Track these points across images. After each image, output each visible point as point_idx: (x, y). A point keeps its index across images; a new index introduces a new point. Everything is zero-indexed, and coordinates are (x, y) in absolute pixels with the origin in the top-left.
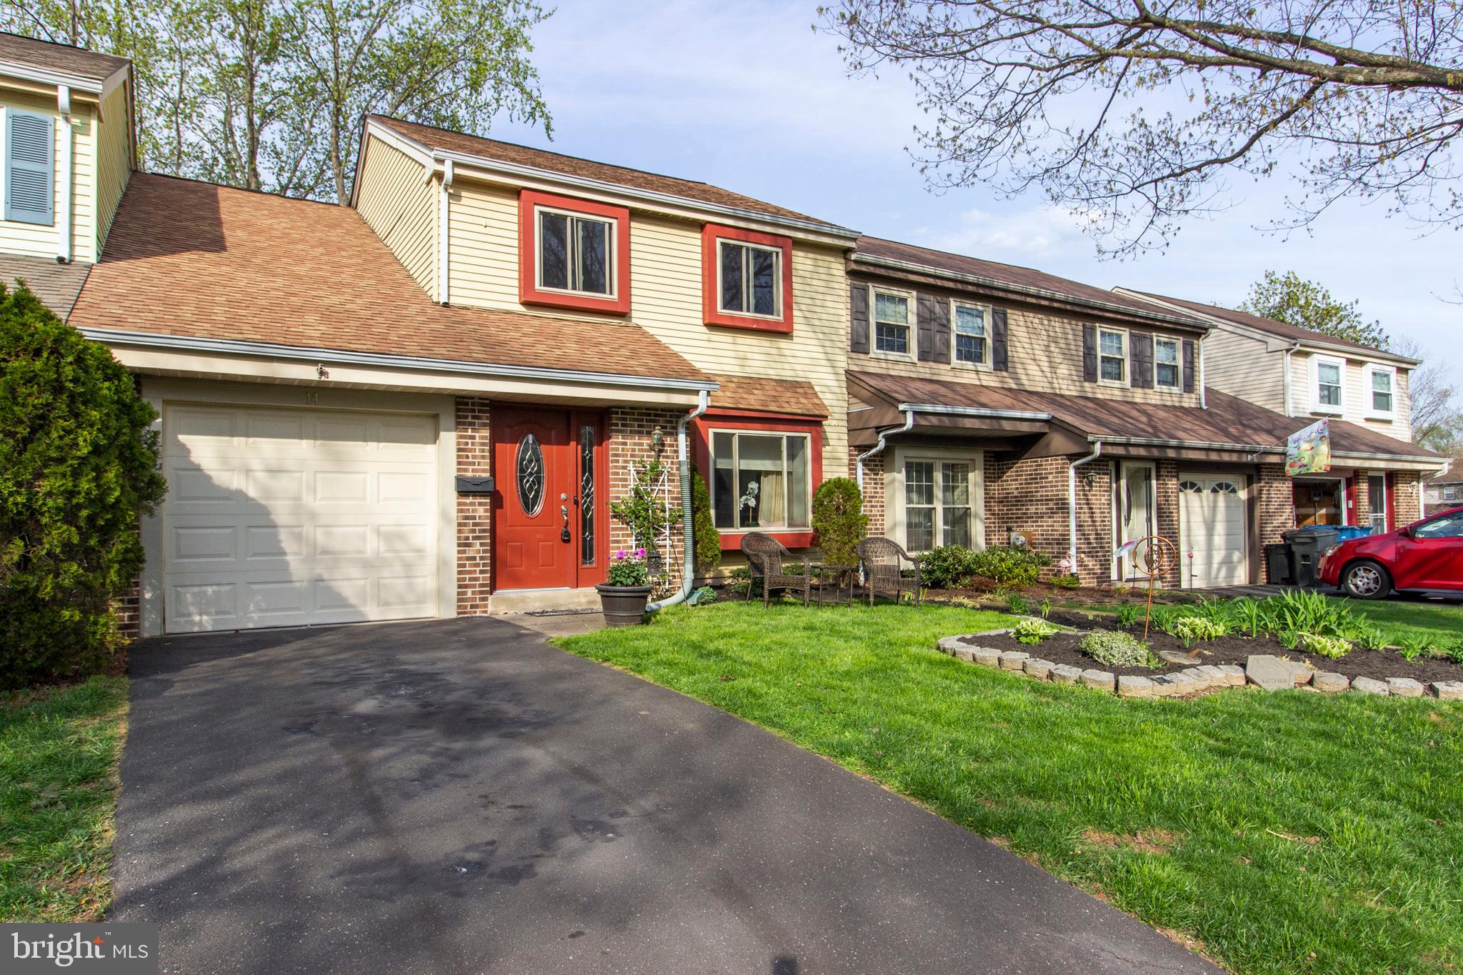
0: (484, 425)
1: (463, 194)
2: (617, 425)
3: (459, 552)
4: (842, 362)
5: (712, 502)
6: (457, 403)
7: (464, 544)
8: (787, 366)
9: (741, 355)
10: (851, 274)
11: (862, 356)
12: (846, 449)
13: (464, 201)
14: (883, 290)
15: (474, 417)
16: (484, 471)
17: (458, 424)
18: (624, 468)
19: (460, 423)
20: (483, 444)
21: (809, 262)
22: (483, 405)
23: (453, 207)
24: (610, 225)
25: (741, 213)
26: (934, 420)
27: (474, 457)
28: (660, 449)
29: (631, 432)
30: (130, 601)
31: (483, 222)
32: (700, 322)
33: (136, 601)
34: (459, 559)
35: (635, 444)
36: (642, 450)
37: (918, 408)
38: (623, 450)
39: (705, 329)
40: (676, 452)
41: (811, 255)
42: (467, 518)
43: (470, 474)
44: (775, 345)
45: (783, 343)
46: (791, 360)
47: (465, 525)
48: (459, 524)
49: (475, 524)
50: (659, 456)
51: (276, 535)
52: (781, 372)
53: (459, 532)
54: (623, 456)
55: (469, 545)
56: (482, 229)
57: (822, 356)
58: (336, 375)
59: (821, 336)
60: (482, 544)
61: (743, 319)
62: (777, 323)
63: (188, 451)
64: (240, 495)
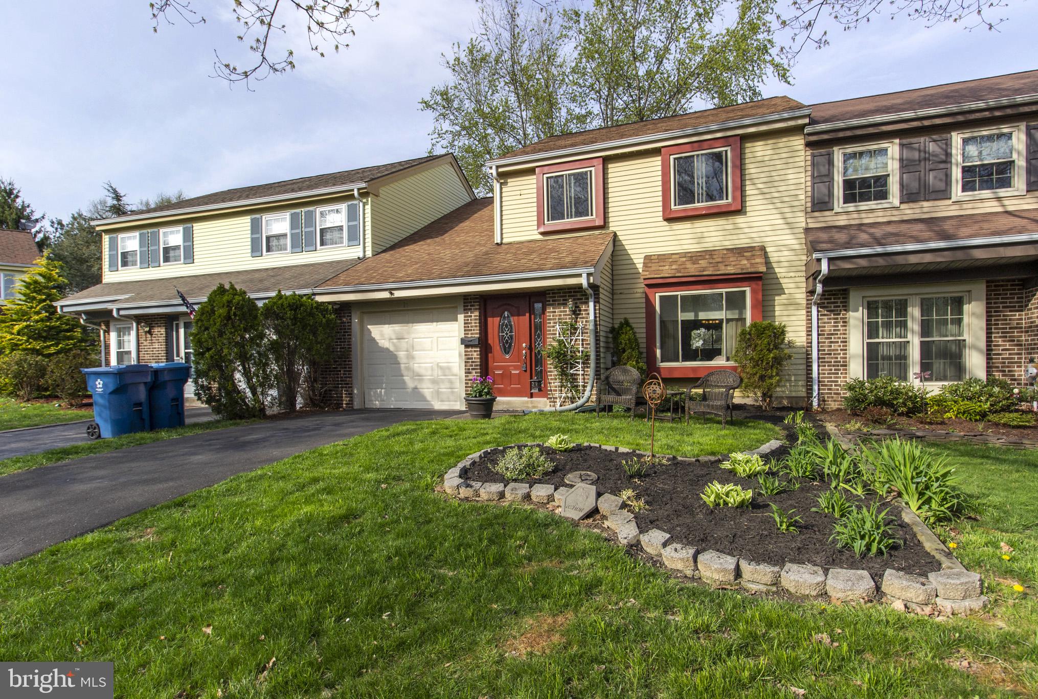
0: (476, 309)
1: (509, 180)
2: (549, 301)
3: (466, 376)
4: (801, 221)
5: (658, 344)
6: (464, 299)
7: (468, 372)
8: (742, 236)
9: (699, 235)
10: (809, 145)
11: (827, 213)
12: (804, 296)
13: (509, 184)
14: (851, 149)
15: (471, 306)
16: (476, 334)
17: (465, 310)
18: (553, 327)
19: (466, 310)
20: (476, 319)
21: (769, 147)
22: (477, 298)
23: (504, 190)
24: (591, 171)
25: (690, 132)
26: (863, 263)
27: (472, 327)
28: (576, 312)
29: (558, 304)
30: (349, 394)
31: (519, 193)
32: (661, 219)
33: (351, 394)
34: (466, 380)
35: (561, 312)
36: (566, 315)
37: (832, 254)
38: (553, 316)
39: (665, 223)
40: (588, 314)
41: (770, 142)
42: (468, 359)
43: (470, 336)
44: (731, 221)
45: (740, 220)
46: (746, 230)
47: (468, 362)
48: (466, 362)
49: (472, 362)
50: (577, 318)
51: (400, 368)
52: (737, 242)
53: (466, 366)
54: (553, 319)
55: (470, 373)
56: (519, 197)
57: (781, 221)
58: (398, 294)
59: (779, 205)
60: (476, 373)
61: (718, 206)
62: (729, 205)
63: (371, 332)
64: (387, 349)
